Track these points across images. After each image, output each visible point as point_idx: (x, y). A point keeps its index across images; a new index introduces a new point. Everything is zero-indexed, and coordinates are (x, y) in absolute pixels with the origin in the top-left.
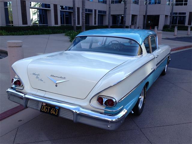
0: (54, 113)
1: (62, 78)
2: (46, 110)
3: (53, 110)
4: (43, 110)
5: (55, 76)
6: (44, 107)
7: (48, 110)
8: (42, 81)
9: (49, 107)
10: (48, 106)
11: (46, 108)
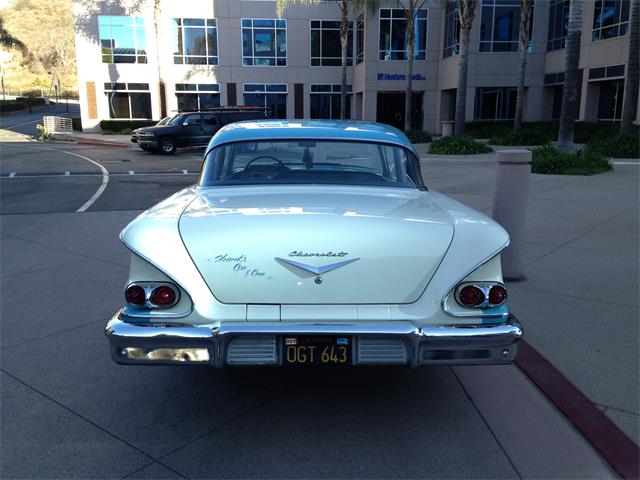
0: (336, 360)
1: (334, 255)
2: (302, 358)
3: (329, 352)
4: (292, 358)
5: (307, 255)
6: (292, 350)
7: (308, 357)
8: (263, 274)
9: (312, 348)
10: (306, 345)
11: (302, 352)
